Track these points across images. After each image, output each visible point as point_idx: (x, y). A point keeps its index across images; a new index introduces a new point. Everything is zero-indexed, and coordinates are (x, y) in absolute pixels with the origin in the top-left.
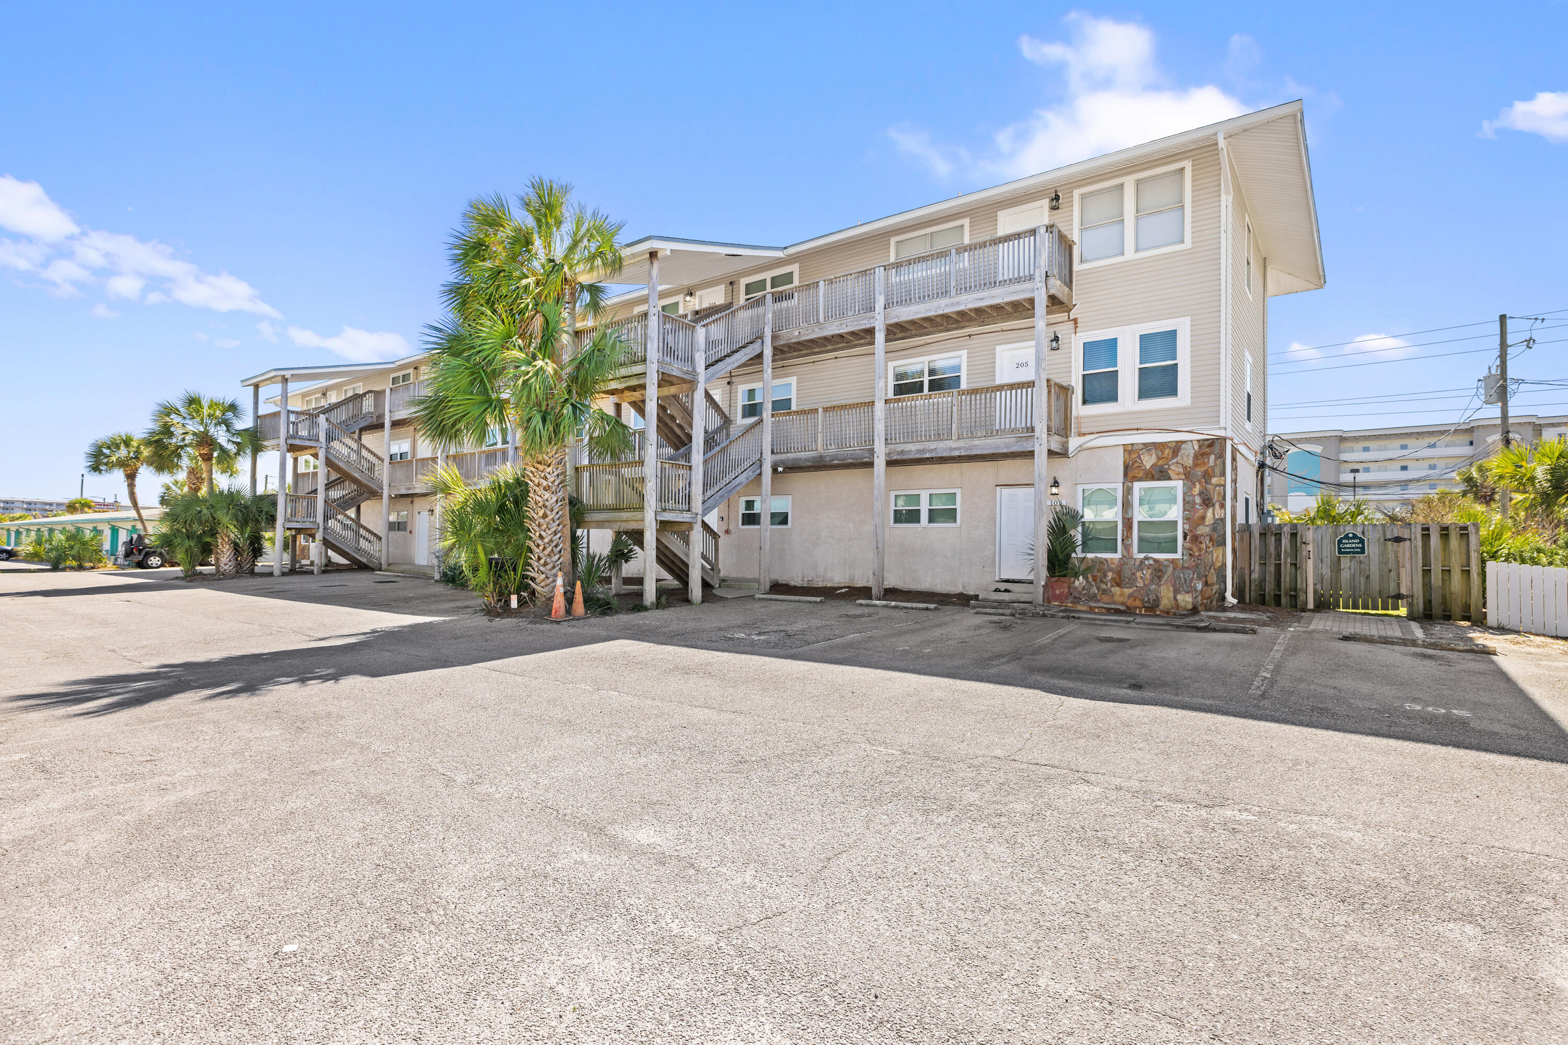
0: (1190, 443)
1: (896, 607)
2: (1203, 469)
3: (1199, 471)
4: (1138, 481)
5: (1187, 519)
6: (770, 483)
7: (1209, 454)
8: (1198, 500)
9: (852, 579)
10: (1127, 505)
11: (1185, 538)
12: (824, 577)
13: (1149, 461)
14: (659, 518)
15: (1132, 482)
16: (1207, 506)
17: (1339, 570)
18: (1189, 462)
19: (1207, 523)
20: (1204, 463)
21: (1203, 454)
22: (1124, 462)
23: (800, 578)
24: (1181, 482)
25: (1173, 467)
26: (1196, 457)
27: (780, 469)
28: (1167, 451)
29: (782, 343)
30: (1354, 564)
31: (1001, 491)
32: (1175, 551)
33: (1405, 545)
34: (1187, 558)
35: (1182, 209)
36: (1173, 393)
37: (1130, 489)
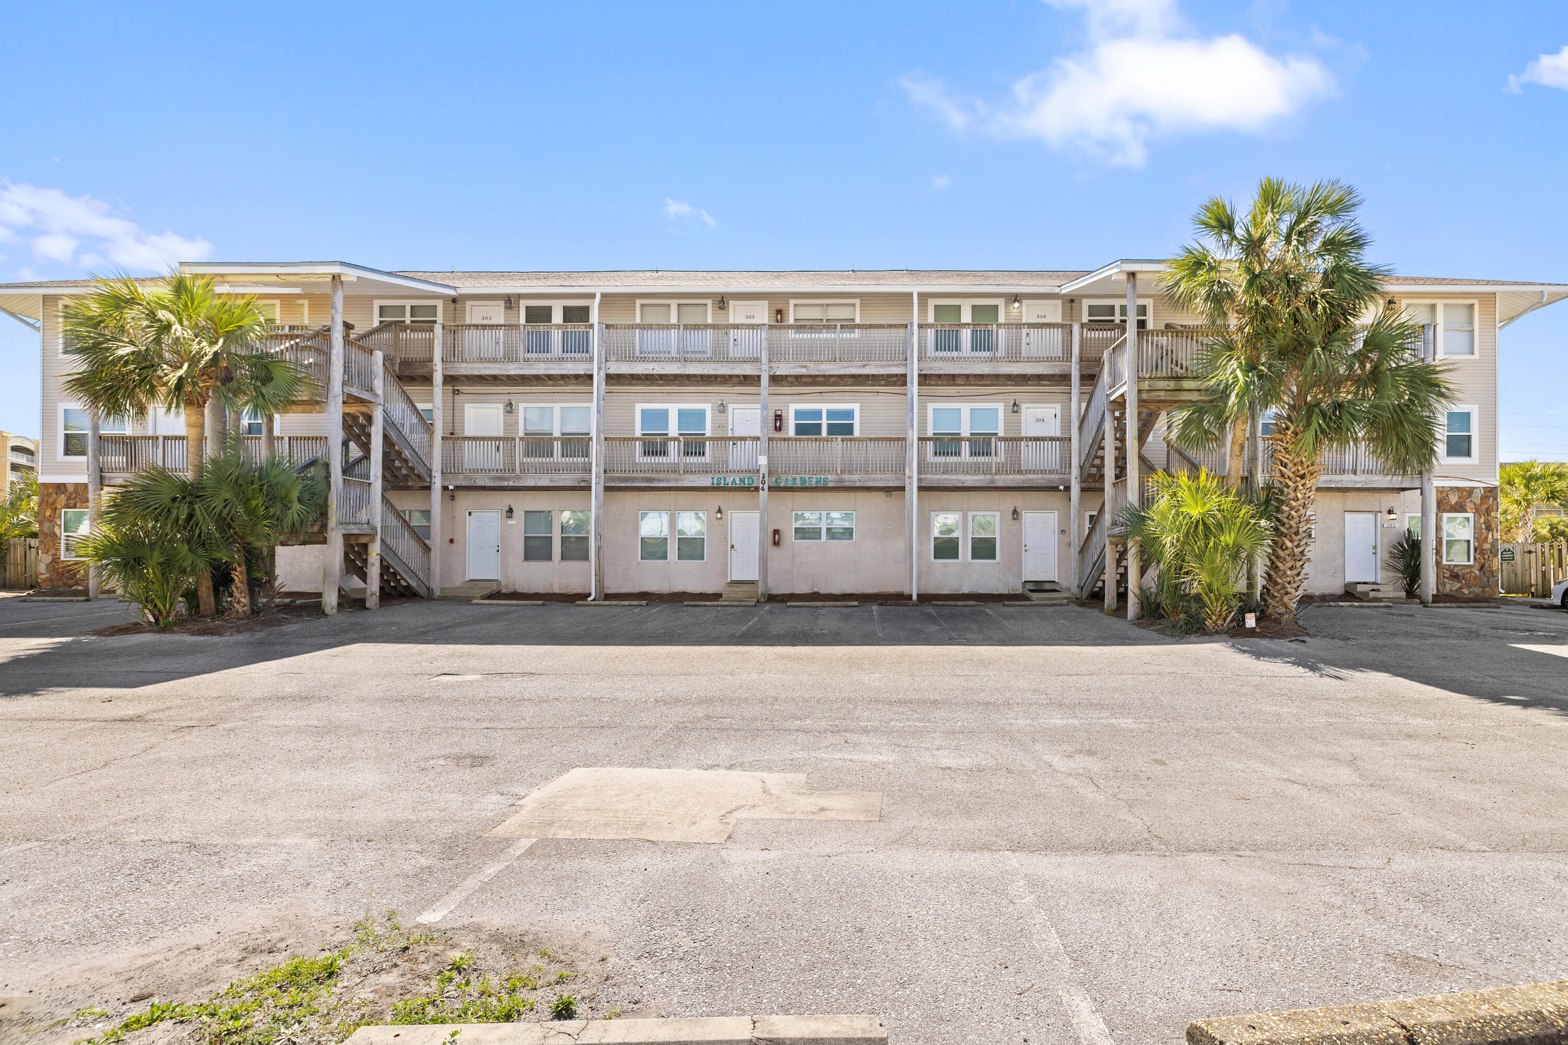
0: (1478, 489)
2: (1486, 506)
3: (1484, 507)
4: (1446, 512)
5: (1476, 538)
7: (1489, 497)
8: (1483, 526)
10: (1439, 528)
11: (1475, 551)
13: (1453, 499)
15: (1442, 513)
16: (1488, 530)
18: (1478, 501)
19: (1489, 542)
20: (1486, 503)
21: (1485, 498)
22: (1439, 499)
24: (1472, 515)
25: (1468, 504)
26: (1481, 499)
28: (1464, 493)
30: (1509, 567)
31: (1348, 515)
32: (1469, 560)
33: (1533, 555)
34: (1477, 564)
35: (1472, 331)
36: (1468, 454)
37: (1441, 517)
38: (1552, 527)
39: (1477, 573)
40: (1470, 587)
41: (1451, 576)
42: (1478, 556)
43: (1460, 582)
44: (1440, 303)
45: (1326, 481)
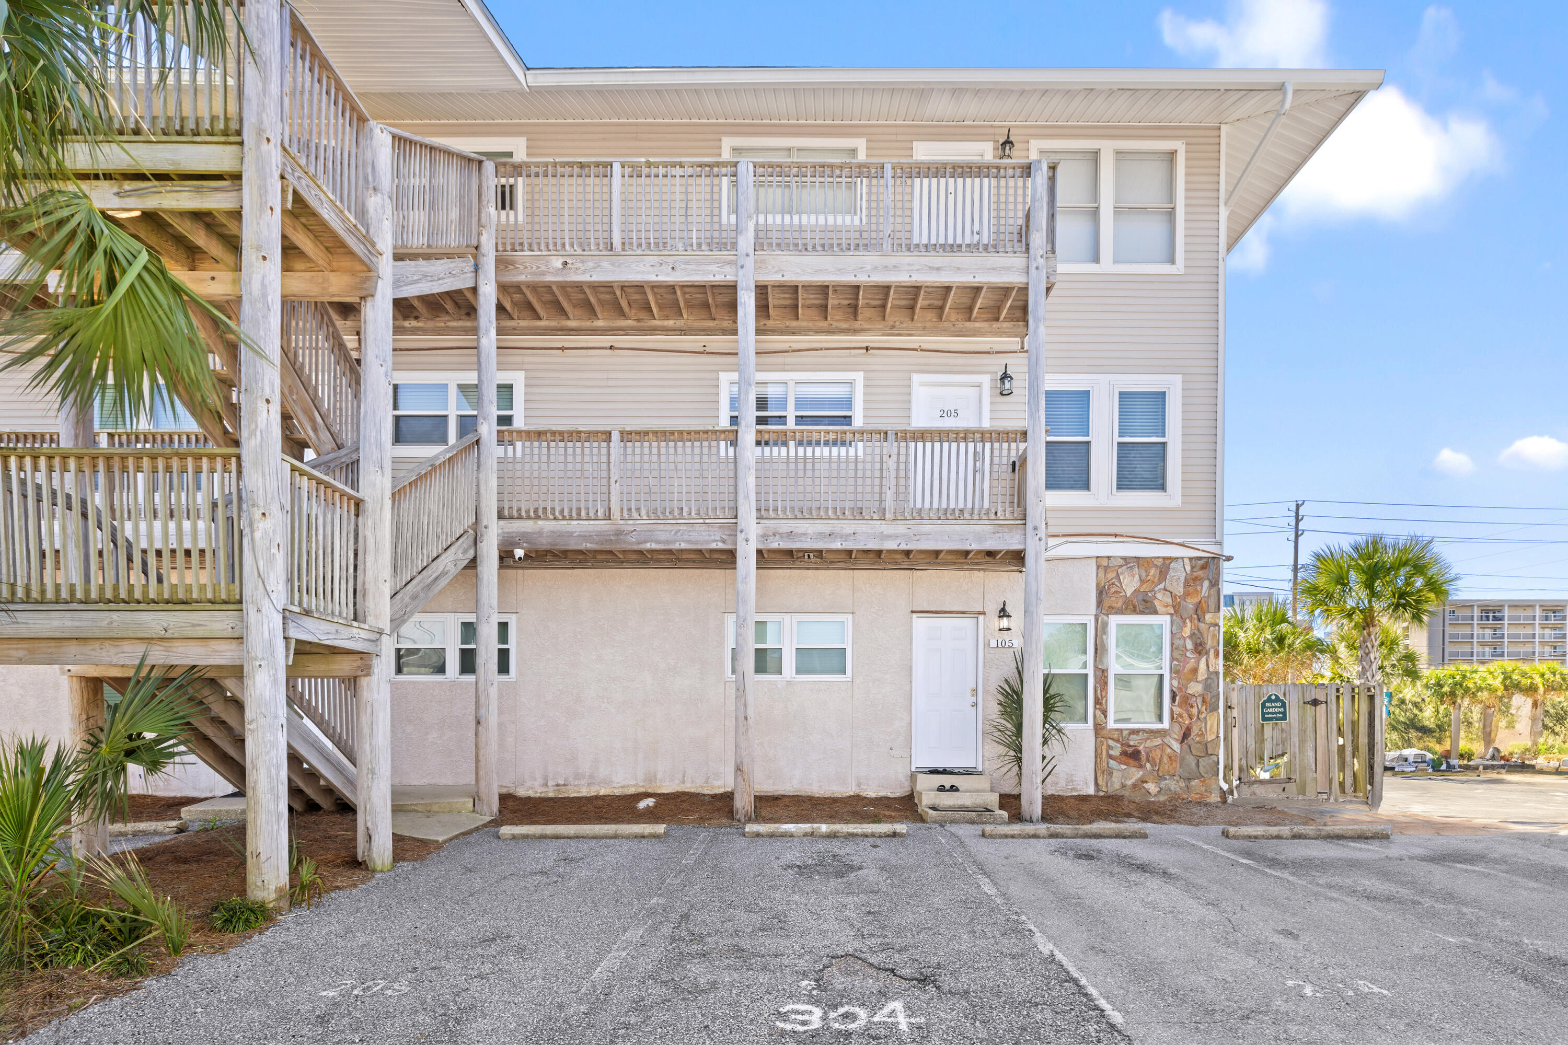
0: (1180, 561)
1: (833, 836)
2: (1196, 600)
3: (1190, 603)
4: (1116, 613)
5: (1175, 671)
6: (496, 580)
7: (1201, 580)
8: (1189, 645)
9: (652, 778)
10: (1100, 650)
11: (1173, 699)
12: (591, 776)
13: (1130, 584)
14: (296, 633)
15: (1107, 615)
16: (1200, 653)
17: (1263, 741)
18: (1179, 590)
19: (1200, 679)
20: (1196, 591)
21: (1195, 579)
22: (1098, 585)
23: (539, 781)
24: (1168, 618)
25: (1159, 596)
26: (1187, 584)
27: (519, 553)
28: (1152, 572)
29: (522, 278)
30: (1277, 733)
31: (920, 624)
32: (1160, 718)
33: (1321, 708)
34: (1177, 728)
35: (1171, 214)
36: (1160, 485)
37: (1105, 625)
38: (1507, 676)
39: (1176, 746)
40: (1162, 778)
41: (1124, 753)
42: (1177, 710)
43: (1141, 767)
44: (1107, 148)
45: (821, 535)
